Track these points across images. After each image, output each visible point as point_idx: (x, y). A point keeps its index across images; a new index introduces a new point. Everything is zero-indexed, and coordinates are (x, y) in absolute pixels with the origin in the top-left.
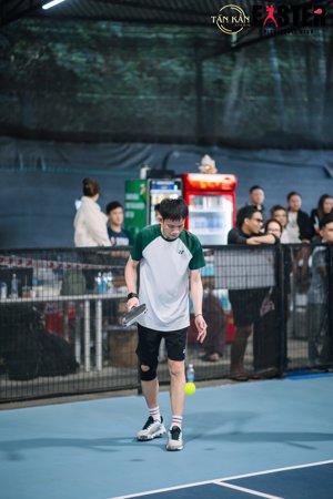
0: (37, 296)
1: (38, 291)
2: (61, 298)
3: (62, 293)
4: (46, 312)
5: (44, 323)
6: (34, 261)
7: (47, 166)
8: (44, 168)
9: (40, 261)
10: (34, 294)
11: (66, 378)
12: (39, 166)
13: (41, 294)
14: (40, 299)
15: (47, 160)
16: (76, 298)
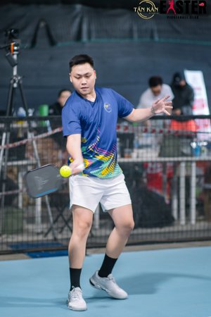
0: (138, 157)
1: (138, 154)
2: (159, 159)
3: (160, 155)
7: (159, 37)
8: (156, 39)
10: (134, 155)
11: (163, 230)
12: (152, 37)
13: (140, 155)
14: (140, 160)
15: (159, 31)
16: (172, 159)
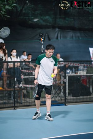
3: (87, 73)
4: (82, 78)
5: (81, 81)
6: (80, 64)
7: (81, 38)
9: (81, 64)
